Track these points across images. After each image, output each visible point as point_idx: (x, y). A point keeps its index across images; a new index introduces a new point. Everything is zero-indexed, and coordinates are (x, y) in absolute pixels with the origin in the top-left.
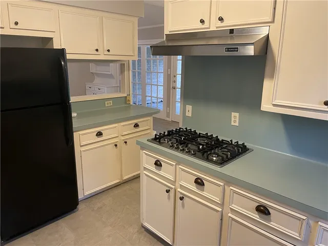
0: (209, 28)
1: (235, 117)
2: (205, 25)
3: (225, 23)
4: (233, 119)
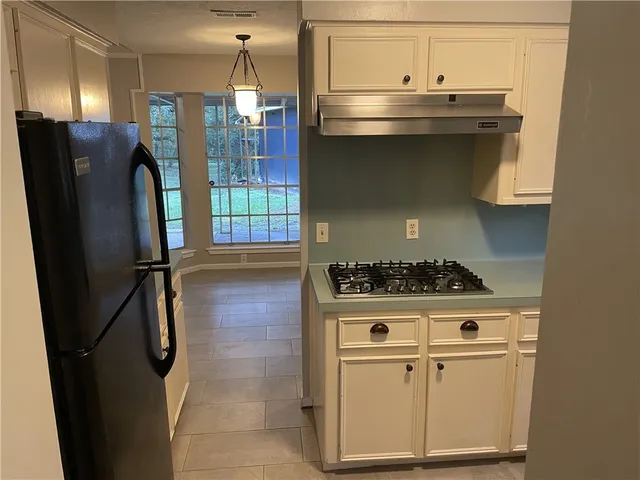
0: (415, 91)
1: (412, 226)
2: (410, 85)
3: (445, 85)
4: (408, 230)
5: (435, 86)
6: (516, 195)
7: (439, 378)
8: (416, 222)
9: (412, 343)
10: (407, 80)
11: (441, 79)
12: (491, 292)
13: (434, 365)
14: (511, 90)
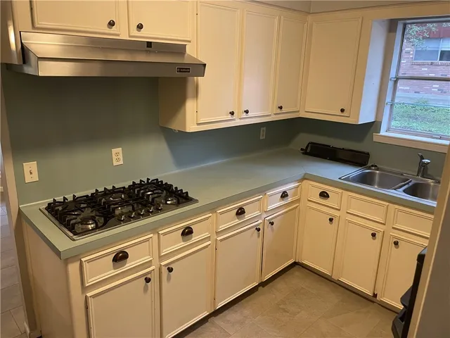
0: (119, 36)
1: (117, 154)
2: (114, 30)
3: (143, 32)
4: (114, 157)
5: (135, 32)
6: (198, 124)
7: (169, 279)
8: (120, 150)
9: (147, 259)
10: (111, 24)
11: (140, 27)
12: (196, 201)
13: (165, 270)
14: (189, 41)
